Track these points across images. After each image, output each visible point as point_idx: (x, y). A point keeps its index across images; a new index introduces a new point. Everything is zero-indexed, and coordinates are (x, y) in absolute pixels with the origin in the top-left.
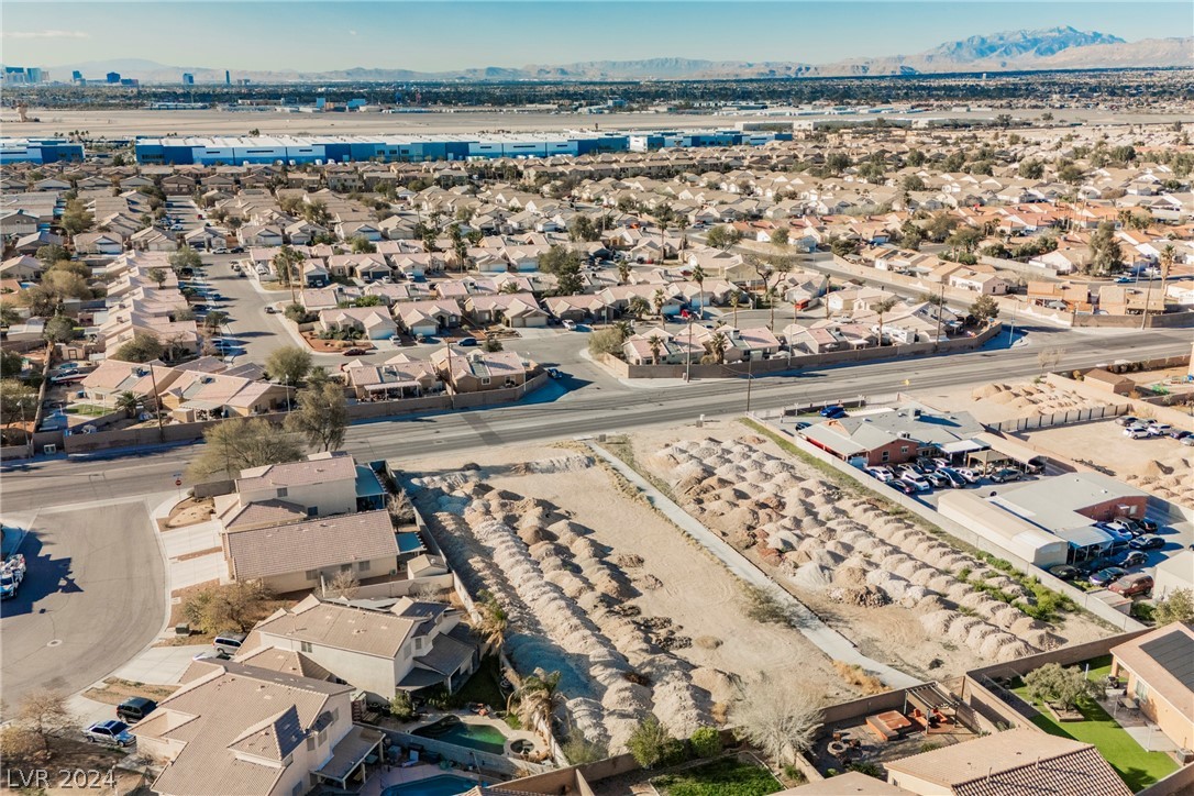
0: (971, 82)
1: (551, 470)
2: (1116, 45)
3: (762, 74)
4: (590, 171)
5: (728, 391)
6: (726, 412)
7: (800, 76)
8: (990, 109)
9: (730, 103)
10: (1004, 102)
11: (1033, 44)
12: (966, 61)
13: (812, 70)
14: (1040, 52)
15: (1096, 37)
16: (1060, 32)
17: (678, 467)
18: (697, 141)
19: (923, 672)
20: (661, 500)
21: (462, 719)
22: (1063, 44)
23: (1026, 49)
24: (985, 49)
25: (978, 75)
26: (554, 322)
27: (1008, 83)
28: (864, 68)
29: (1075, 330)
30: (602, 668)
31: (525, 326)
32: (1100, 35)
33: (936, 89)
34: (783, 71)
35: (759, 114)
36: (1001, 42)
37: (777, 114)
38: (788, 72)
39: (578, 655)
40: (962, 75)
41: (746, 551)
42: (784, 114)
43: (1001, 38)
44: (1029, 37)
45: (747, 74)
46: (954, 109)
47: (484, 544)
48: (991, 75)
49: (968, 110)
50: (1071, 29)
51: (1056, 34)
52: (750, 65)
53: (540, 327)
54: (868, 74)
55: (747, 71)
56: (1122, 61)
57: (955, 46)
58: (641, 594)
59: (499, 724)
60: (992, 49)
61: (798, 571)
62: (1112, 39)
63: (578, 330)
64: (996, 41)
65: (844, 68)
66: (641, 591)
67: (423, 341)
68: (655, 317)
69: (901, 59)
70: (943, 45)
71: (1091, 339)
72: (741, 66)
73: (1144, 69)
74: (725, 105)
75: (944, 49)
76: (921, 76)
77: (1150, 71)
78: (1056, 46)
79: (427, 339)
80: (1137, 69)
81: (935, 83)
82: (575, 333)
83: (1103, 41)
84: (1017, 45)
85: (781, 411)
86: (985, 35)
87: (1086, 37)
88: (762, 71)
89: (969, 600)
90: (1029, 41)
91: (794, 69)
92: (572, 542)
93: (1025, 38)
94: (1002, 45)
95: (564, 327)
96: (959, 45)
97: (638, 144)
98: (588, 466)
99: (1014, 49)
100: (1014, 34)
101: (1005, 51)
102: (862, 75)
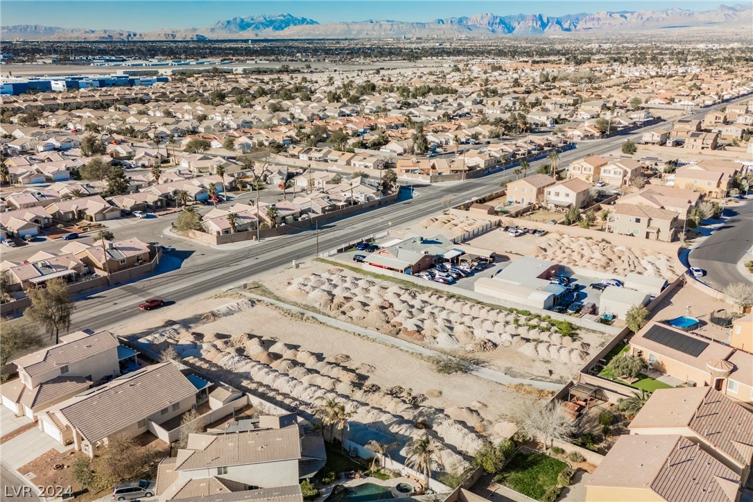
0: (244, 45)
1: (230, 313)
2: (315, 25)
3: (103, 38)
4: (41, 106)
5: (289, 244)
6: (302, 257)
7: (130, 39)
8: (268, 62)
9: (97, 57)
10: (273, 57)
11: (270, 23)
12: (235, 32)
13: (138, 36)
14: (276, 29)
15: (303, 21)
16: (284, 17)
17: (309, 295)
18: (103, 83)
19: (548, 378)
20: (320, 317)
21: (346, 485)
22: (287, 25)
23: (267, 26)
24: (243, 26)
25: (246, 41)
26: (126, 214)
27: (265, 46)
28: (172, 35)
29: (434, 184)
30: (397, 426)
31: (106, 220)
32: (306, 20)
33: (226, 49)
34: (118, 36)
35: (124, 65)
36: (253, 22)
37: (136, 65)
38: (122, 37)
39: (373, 423)
40: (236, 41)
41: (398, 336)
42: (142, 65)
43: (252, 19)
44: (268, 19)
45: (92, 37)
46: (248, 62)
47: (236, 371)
48: (254, 41)
49: (256, 62)
50: (290, 15)
51: (282, 18)
52: (93, 32)
53: (117, 218)
54: (176, 39)
55: (92, 35)
56: (320, 35)
57: (226, 23)
58: (368, 377)
59: (371, 480)
60: (249, 25)
61: (437, 340)
62: (312, 22)
63: (148, 217)
64: (249, 21)
65: (159, 35)
66: (367, 374)
67: (32, 241)
68: (195, 202)
69: (194, 30)
70: (219, 22)
71: (445, 188)
72: (86, 32)
73: (334, 40)
74: (94, 59)
75: (220, 25)
76: (210, 41)
77: (338, 41)
78: (283, 25)
79: (34, 239)
80: (330, 40)
81: (223, 46)
82: (146, 219)
83: (308, 23)
84: (262, 24)
85: (334, 251)
86: (243, 17)
87: (298, 20)
88: (103, 35)
89: (533, 334)
90: (268, 21)
91: (125, 35)
92: (295, 356)
93: (265, 19)
94: (254, 24)
95: (135, 216)
96: (229, 22)
97: (58, 85)
98: (253, 306)
99: (261, 26)
100: (259, 17)
101: (256, 27)
102: (172, 39)
